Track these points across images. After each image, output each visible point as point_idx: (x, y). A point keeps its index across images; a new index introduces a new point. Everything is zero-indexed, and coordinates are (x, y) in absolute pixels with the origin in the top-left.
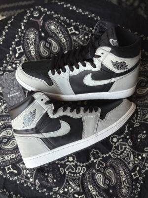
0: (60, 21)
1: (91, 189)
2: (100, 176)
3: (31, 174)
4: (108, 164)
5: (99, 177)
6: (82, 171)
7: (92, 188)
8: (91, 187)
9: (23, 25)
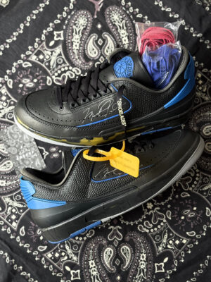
0: (128, 12)
1: (91, 266)
2: (111, 252)
3: (17, 215)
4: (128, 237)
5: (108, 253)
6: (87, 235)
7: (94, 265)
8: (92, 263)
9: (73, 4)
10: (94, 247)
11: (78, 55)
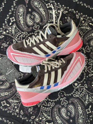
4: (70, 102)
5: (63, 111)
8: (57, 118)
9: (15, 3)
10: (56, 110)
11: (24, 26)
